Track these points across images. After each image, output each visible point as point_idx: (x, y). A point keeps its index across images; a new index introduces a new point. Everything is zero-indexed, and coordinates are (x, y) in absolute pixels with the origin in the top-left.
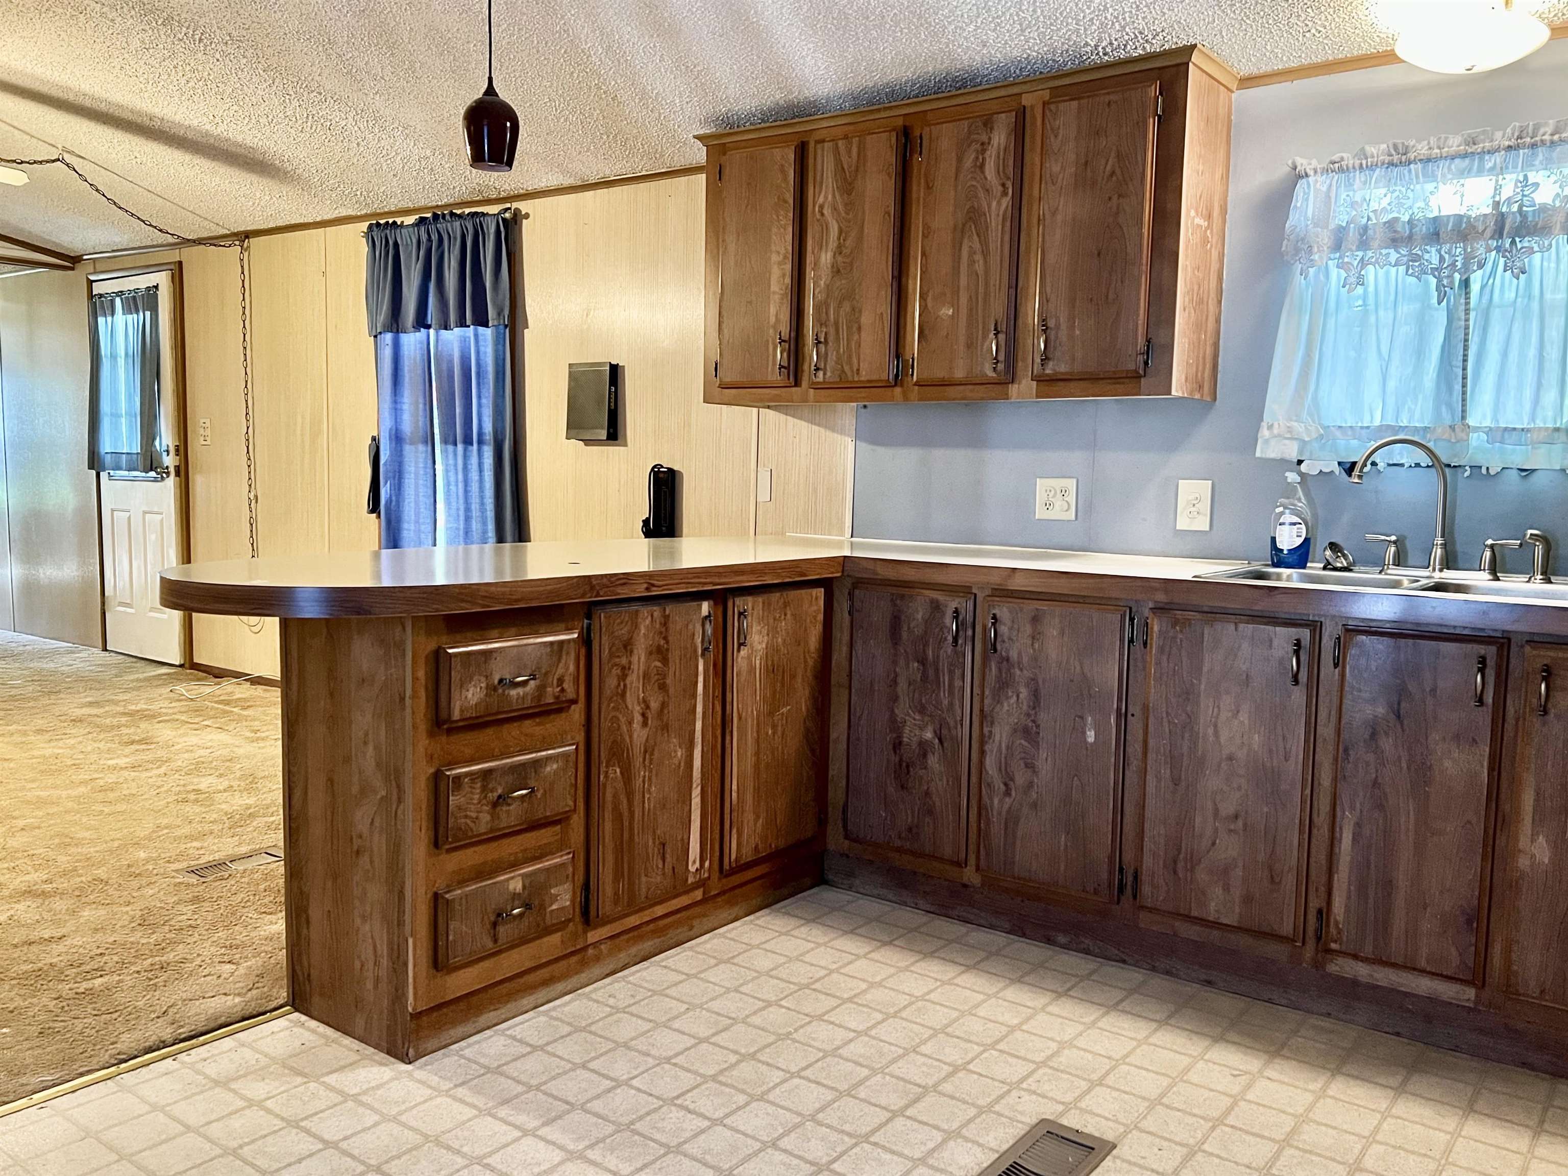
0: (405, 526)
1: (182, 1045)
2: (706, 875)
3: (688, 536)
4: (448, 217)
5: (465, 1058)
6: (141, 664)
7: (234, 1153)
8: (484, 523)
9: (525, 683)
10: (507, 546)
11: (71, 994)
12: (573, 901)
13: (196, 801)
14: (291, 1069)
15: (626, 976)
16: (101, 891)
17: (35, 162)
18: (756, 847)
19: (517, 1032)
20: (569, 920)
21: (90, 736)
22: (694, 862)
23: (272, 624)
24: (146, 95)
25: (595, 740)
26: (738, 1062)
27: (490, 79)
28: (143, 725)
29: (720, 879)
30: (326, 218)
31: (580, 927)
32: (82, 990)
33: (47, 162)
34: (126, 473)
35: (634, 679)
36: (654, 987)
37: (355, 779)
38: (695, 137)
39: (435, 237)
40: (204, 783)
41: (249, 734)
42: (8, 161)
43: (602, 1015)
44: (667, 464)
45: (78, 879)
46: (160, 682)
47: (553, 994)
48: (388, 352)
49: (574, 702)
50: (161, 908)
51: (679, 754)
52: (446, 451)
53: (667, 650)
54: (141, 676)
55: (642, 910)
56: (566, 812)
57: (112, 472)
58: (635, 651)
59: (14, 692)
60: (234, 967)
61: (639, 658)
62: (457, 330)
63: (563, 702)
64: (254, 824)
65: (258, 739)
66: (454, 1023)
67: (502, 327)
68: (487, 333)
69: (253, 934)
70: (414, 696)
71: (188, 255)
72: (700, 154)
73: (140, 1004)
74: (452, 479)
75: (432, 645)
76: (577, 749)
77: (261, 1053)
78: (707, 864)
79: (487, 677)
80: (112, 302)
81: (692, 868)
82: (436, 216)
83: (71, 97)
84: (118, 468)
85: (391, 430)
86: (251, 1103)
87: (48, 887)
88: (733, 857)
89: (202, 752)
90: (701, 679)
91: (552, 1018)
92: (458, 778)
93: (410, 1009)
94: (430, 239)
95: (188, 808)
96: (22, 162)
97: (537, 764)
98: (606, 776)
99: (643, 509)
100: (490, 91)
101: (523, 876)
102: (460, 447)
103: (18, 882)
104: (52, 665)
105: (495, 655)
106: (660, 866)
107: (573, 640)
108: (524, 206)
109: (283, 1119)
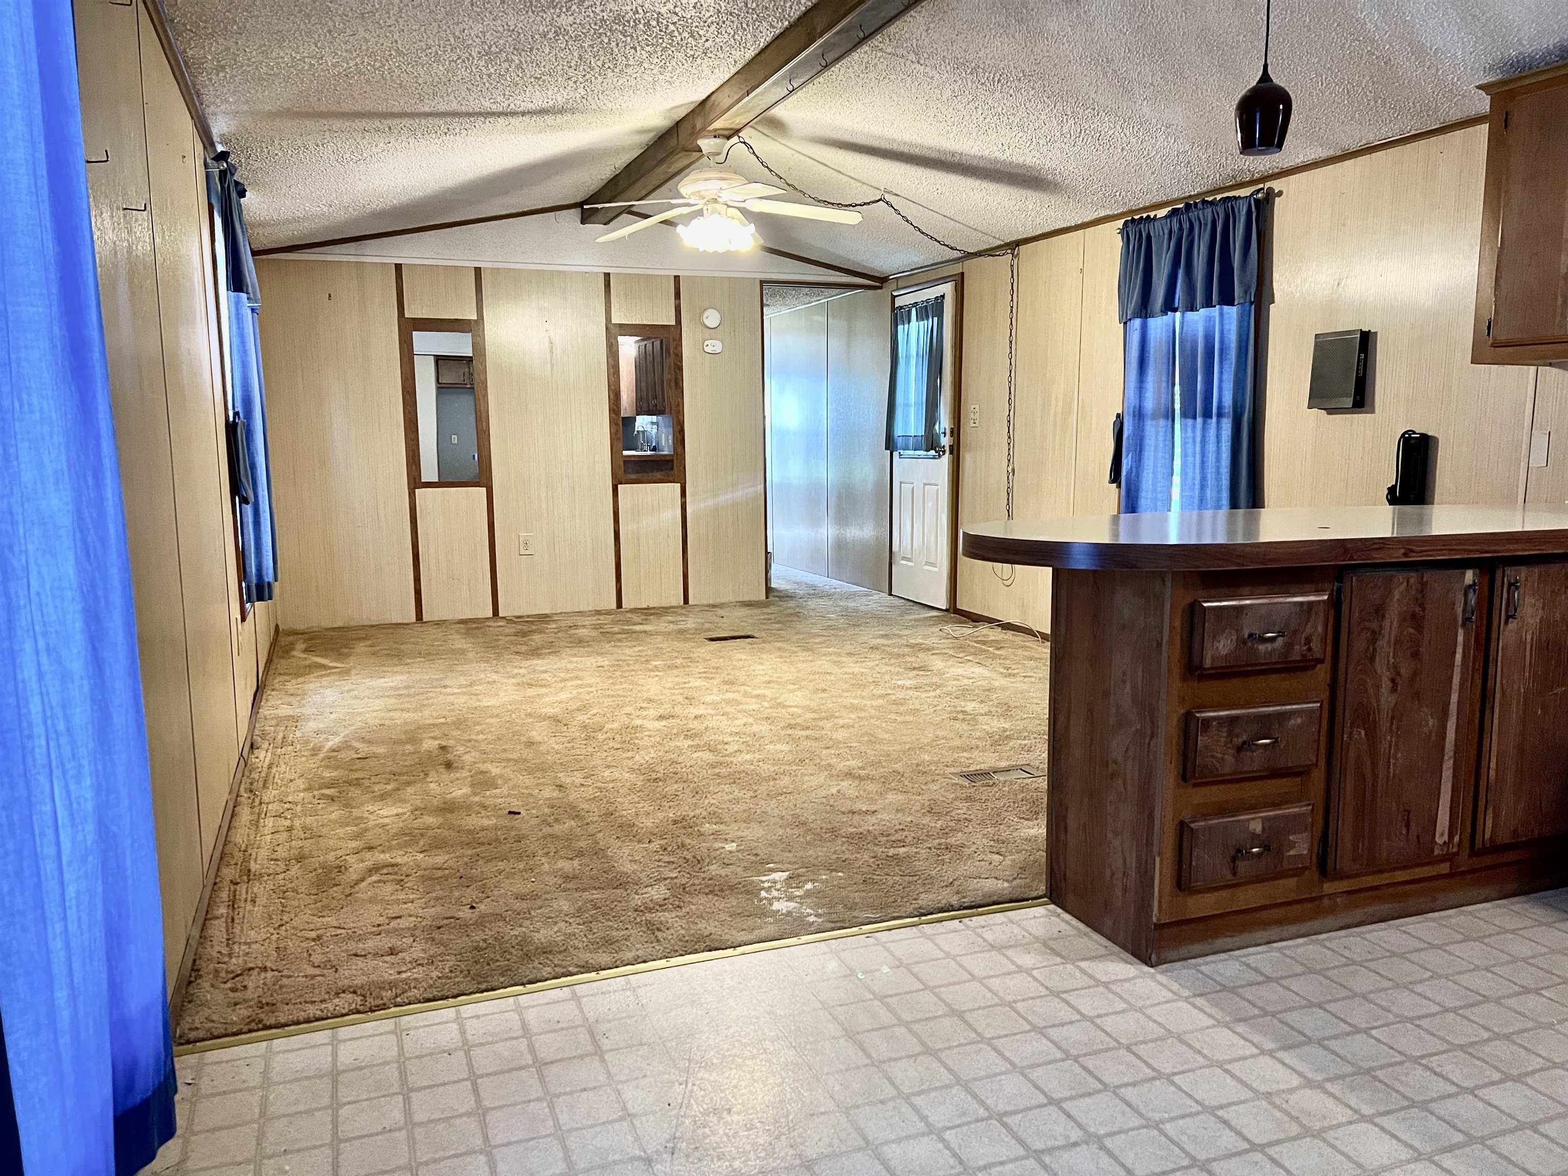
0: (1143, 494)
1: (965, 911)
2: (1455, 850)
3: (1442, 503)
4: (1200, 206)
5: (1202, 973)
6: (916, 608)
7: (1011, 1005)
8: (1219, 491)
9: (1272, 640)
10: (1241, 512)
11: (884, 855)
12: (1311, 850)
13: (964, 720)
14: (1052, 949)
15: (1363, 933)
16: (899, 781)
17: (865, 204)
18: (1515, 831)
19: (1251, 960)
20: (1306, 868)
21: (884, 661)
22: (1442, 835)
23: (1045, 574)
24: (952, 135)
25: (1340, 697)
26: (1489, 1040)
27: (1266, 67)
28: (921, 655)
29: (1470, 856)
30: (1086, 220)
31: (1316, 876)
32: (890, 854)
33: (873, 202)
34: (911, 452)
35: (1384, 645)
36: (1394, 949)
37: (1113, 710)
38: (1480, 87)
39: (1186, 226)
40: (970, 707)
41: (1002, 670)
42: (846, 206)
43: (1337, 964)
44: (1420, 429)
45: (882, 770)
46: (932, 623)
47: (1285, 934)
48: (1135, 337)
49: (1322, 661)
50: (944, 801)
51: (1431, 723)
52: (1186, 426)
53: (1424, 617)
54: (917, 617)
55: (1381, 872)
56: (1308, 766)
57: (902, 452)
58: (1387, 616)
59: (830, 623)
60: (1002, 858)
61: (1391, 625)
62: (1203, 311)
63: (1310, 660)
64: (1011, 744)
65: (1010, 675)
66: (1192, 940)
67: (1247, 304)
68: (1232, 312)
69: (1015, 834)
70: (1171, 642)
71: (970, 266)
72: (1483, 104)
73: (933, 873)
74: (1190, 451)
75: (1189, 599)
76: (1321, 706)
77: (1027, 931)
78: (1457, 839)
79: (1237, 631)
80: (909, 312)
81: (1439, 840)
82: (1188, 206)
83: (895, 147)
84: (906, 448)
85: (1135, 407)
86: (1020, 969)
87: (862, 773)
88: (1487, 836)
89: (966, 681)
90: (1460, 650)
91: (1285, 955)
92: (1207, 722)
93: (1154, 920)
94: (1181, 228)
95: (957, 725)
96: (856, 205)
97: (1282, 717)
98: (1350, 737)
99: (1390, 477)
100: (1265, 77)
101: (1264, 819)
102: (1199, 420)
103: (842, 766)
104: (854, 604)
105: (1246, 611)
106: (1404, 832)
107: (1323, 601)
108: (1276, 185)
109: (1047, 988)
